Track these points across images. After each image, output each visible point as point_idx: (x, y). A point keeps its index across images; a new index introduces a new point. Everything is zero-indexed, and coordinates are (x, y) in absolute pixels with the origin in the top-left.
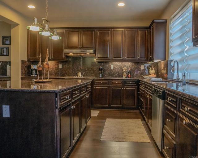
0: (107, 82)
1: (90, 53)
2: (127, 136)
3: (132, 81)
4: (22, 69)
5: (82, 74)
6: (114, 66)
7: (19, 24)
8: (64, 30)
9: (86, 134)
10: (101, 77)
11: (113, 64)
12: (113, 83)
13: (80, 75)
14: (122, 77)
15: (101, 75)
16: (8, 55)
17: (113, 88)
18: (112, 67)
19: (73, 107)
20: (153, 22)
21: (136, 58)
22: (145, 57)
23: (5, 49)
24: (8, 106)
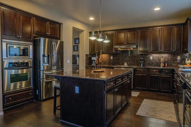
0: (146, 70)
1: (134, 48)
2: (158, 114)
3: (168, 70)
4: (86, 60)
5: (127, 64)
6: (153, 57)
7: (84, 31)
8: (114, 32)
9: (126, 109)
10: (142, 66)
11: (152, 56)
12: (151, 71)
13: (126, 64)
14: (160, 66)
15: (142, 64)
16: (78, 51)
17: (151, 75)
18: (151, 58)
19: (116, 90)
20: (188, 19)
21: (172, 50)
22: (181, 50)
23: (76, 47)
24: (78, 87)
